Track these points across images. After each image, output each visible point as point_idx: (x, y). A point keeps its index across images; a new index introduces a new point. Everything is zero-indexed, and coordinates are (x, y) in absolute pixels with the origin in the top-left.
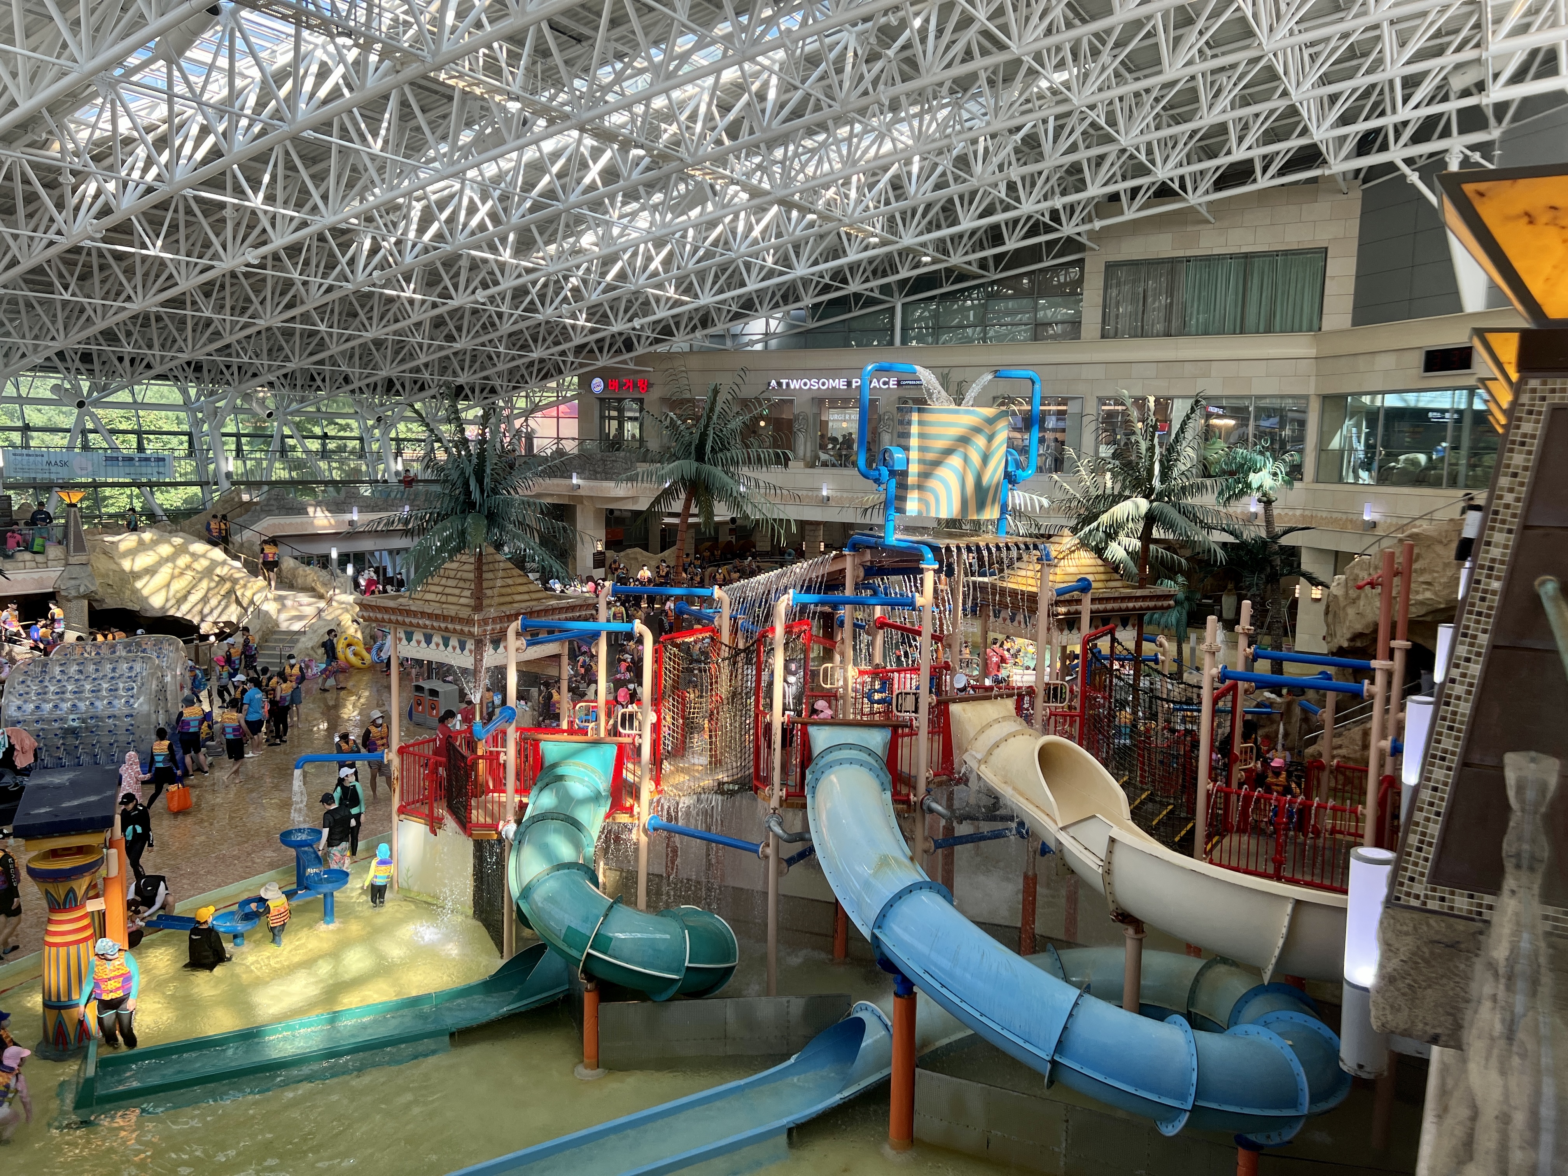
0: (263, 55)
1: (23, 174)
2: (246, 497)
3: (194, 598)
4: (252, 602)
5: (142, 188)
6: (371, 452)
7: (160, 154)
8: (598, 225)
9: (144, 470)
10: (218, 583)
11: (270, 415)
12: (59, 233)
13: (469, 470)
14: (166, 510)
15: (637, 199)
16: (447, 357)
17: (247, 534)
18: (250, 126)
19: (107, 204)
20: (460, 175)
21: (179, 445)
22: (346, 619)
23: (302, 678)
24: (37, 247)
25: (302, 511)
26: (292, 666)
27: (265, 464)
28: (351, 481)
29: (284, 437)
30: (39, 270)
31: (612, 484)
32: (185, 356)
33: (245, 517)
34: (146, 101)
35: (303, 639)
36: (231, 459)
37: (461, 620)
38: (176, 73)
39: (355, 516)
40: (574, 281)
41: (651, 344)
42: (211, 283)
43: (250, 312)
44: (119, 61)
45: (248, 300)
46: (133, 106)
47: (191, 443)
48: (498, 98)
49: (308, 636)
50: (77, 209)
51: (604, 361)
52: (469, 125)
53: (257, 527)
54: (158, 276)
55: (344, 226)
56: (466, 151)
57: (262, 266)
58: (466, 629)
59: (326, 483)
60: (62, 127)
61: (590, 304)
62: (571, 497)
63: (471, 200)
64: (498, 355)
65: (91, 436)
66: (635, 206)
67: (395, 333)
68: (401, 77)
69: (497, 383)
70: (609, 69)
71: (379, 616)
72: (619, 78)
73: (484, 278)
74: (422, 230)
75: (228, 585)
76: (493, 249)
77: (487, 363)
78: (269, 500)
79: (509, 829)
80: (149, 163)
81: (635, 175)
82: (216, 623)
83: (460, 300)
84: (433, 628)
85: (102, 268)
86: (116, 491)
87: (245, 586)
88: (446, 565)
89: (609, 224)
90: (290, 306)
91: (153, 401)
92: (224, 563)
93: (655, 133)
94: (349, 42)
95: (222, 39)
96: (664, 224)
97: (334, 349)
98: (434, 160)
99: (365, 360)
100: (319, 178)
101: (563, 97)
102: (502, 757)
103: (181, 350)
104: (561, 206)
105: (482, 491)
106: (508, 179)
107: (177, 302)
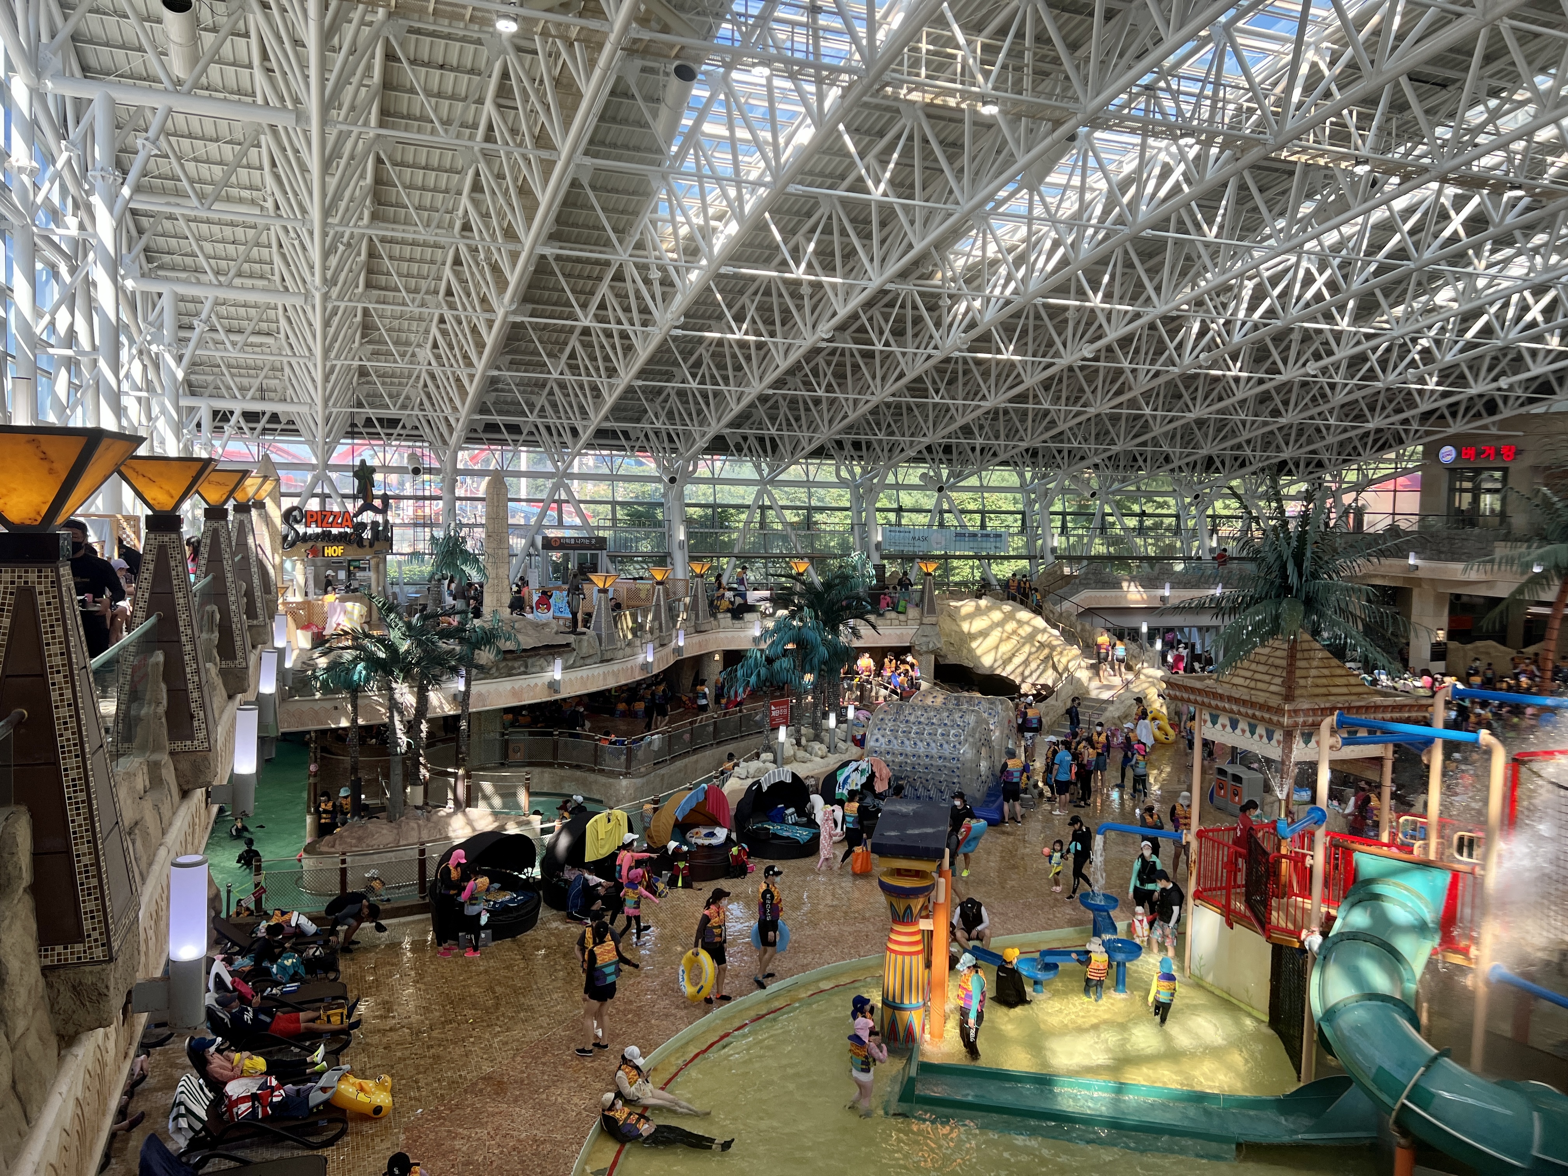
0: (1112, 167)
1: (913, 302)
2: (1067, 571)
3: (1017, 661)
4: (1066, 669)
5: (1001, 301)
6: (1187, 530)
7: (1017, 270)
8: (1458, 279)
9: (984, 545)
10: (1038, 649)
11: (1093, 495)
12: (936, 348)
13: (1287, 553)
14: (999, 580)
15: (1510, 243)
16: (1272, 432)
17: (1066, 605)
18: (1096, 233)
19: (973, 318)
20: (1297, 249)
21: (1014, 523)
22: (1152, 694)
23: (1108, 747)
24: (920, 360)
25: (1116, 585)
26: (1099, 734)
27: (1085, 540)
28: (1165, 557)
29: (1105, 515)
30: (919, 379)
31: (1460, 566)
32: (1024, 445)
33: (1066, 589)
34: (1010, 226)
35: (1111, 708)
36: (1056, 537)
37: (1269, 709)
38: (1036, 198)
39: (1167, 592)
40: (1424, 342)
41: (1522, 405)
42: (1051, 378)
43: (1082, 401)
44: (990, 197)
45: (1081, 390)
46: (999, 233)
47: (1023, 521)
48: (1343, 165)
49: (1116, 705)
50: (951, 325)
51: (1457, 427)
52: (1309, 196)
53: (1076, 599)
54: (1008, 376)
55: (1175, 313)
56: (1306, 222)
57: (1096, 359)
58: (1275, 718)
59: (1141, 559)
60: (944, 259)
61: (1441, 366)
62: (1407, 579)
63: (1308, 272)
64: (1328, 427)
65: (946, 515)
66: (1508, 252)
67: (1218, 412)
68: (1240, 163)
69: (1325, 456)
70: (1481, 108)
71: (1185, 696)
72: (1494, 115)
73: (1317, 349)
74: (1252, 309)
75: (1046, 651)
76: (1329, 317)
77: (1316, 436)
78: (1087, 574)
79: (1314, 941)
80: (1009, 279)
81: (1510, 219)
82: (1034, 685)
83: (1290, 374)
84: (1239, 713)
85: (965, 373)
86: (961, 563)
87: (1061, 653)
88: (1257, 650)
89: (1473, 277)
90: (1119, 393)
91: (996, 484)
92: (1044, 631)
93: (1536, 168)
94: (1191, 141)
95: (1077, 160)
96: (1547, 268)
97: (1157, 430)
98: (1269, 237)
99: (1186, 439)
100: (1153, 272)
101: (1421, 149)
102: (1308, 861)
103: (1022, 440)
104: (1411, 265)
105: (1300, 576)
106: (1351, 245)
107: (1022, 398)
